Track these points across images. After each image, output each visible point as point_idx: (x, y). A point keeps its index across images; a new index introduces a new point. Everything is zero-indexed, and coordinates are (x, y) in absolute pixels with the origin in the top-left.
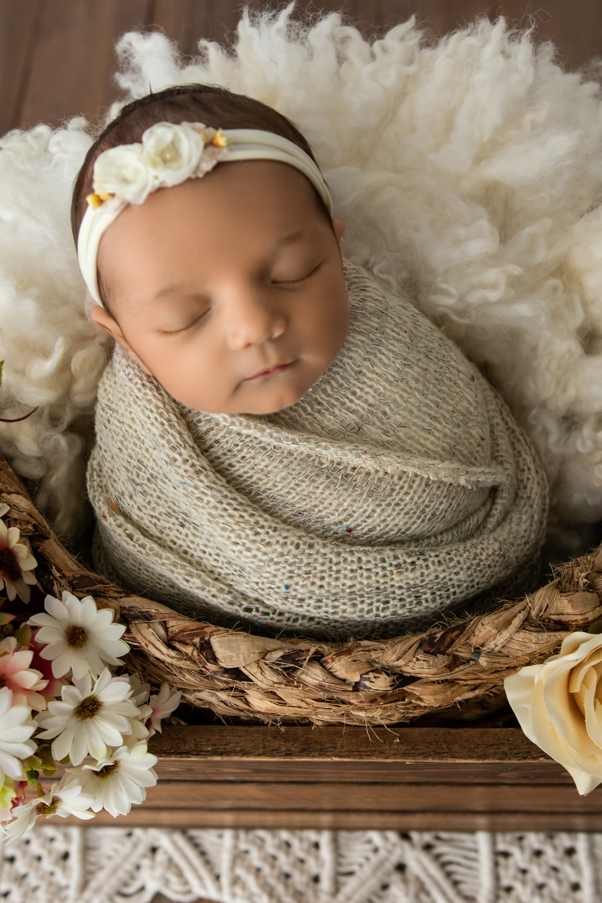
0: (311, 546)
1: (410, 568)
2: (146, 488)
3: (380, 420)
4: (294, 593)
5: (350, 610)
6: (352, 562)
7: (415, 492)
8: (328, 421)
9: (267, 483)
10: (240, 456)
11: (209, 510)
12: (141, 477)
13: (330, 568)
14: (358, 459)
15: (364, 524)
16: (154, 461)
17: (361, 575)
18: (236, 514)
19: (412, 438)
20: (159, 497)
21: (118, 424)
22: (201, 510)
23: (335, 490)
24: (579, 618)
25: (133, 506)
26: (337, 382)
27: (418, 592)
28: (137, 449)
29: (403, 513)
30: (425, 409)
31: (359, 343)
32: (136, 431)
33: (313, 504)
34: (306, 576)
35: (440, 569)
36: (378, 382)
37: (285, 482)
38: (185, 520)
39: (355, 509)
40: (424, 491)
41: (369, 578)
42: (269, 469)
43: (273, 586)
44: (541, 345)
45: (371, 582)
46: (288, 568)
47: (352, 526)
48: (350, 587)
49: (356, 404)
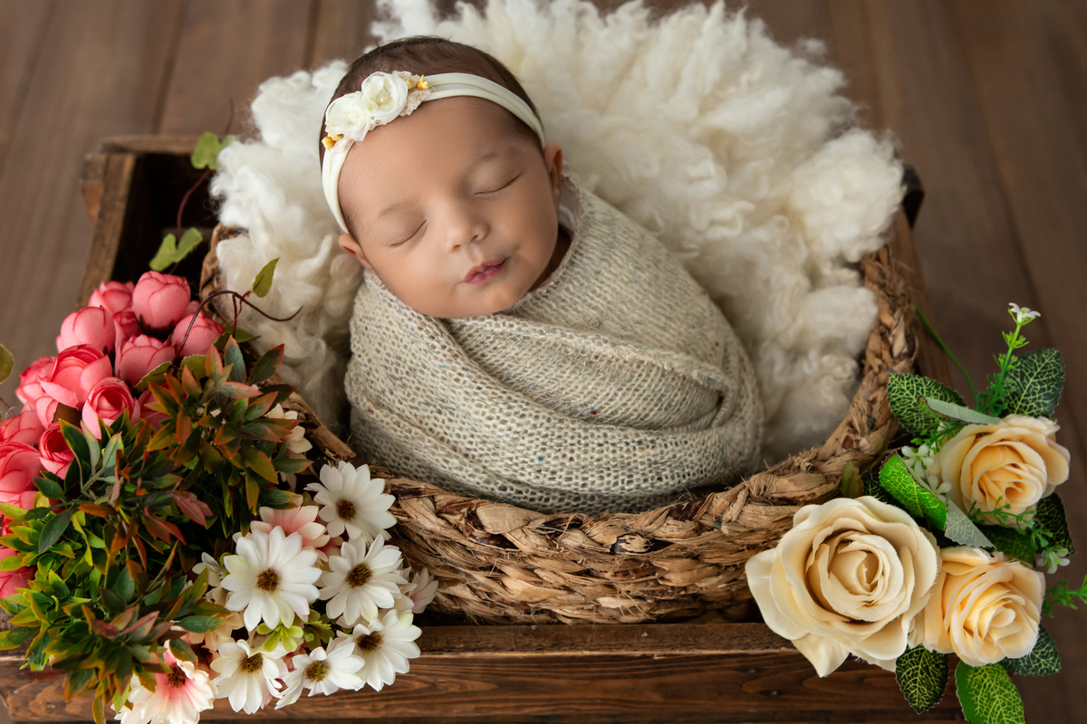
0: (561, 421)
1: (651, 445)
2: (405, 381)
3: (619, 317)
4: (546, 466)
5: (598, 482)
6: (599, 437)
7: (652, 380)
8: (572, 316)
9: (517, 369)
10: (492, 347)
11: (465, 389)
12: (399, 372)
13: (579, 442)
14: (599, 347)
15: (607, 407)
16: (413, 355)
17: (608, 449)
18: (490, 391)
19: (648, 334)
20: (418, 389)
21: (376, 329)
22: (457, 390)
23: (580, 374)
24: (806, 493)
25: (394, 401)
26: (578, 281)
27: (658, 468)
28: (395, 348)
29: (642, 398)
30: (659, 310)
31: (595, 245)
32: (394, 332)
33: (561, 387)
34: (557, 448)
35: (677, 449)
36: (614, 282)
37: (534, 368)
38: (442, 407)
39: (598, 391)
40: (660, 380)
41: (614, 452)
42: (520, 356)
43: (526, 460)
44: (773, 280)
45: (616, 455)
46: (541, 440)
47: (596, 408)
48: (598, 460)
49: (596, 302)
